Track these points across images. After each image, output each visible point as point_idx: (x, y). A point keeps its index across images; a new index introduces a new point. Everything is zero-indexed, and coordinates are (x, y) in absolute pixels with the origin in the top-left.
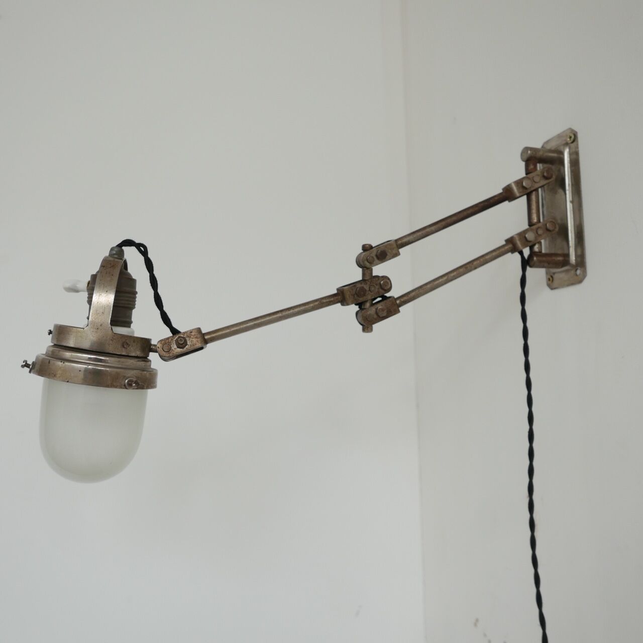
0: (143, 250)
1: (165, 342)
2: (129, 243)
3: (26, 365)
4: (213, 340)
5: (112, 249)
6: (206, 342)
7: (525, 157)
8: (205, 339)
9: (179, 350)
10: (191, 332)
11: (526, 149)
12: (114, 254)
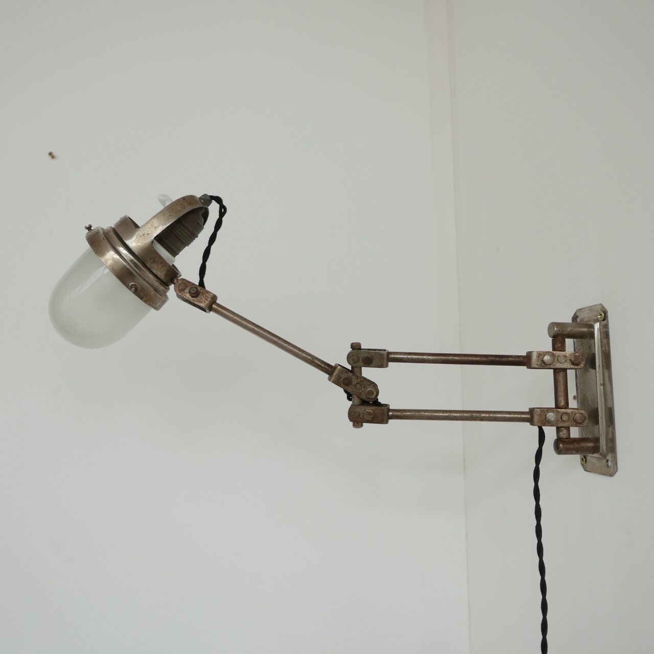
0: (223, 211)
1: (186, 283)
2: (218, 200)
3: (89, 228)
4: (216, 311)
5: (205, 195)
6: (210, 309)
7: (552, 333)
8: (212, 305)
9: (188, 296)
10: (207, 293)
11: (553, 324)
12: (203, 199)
